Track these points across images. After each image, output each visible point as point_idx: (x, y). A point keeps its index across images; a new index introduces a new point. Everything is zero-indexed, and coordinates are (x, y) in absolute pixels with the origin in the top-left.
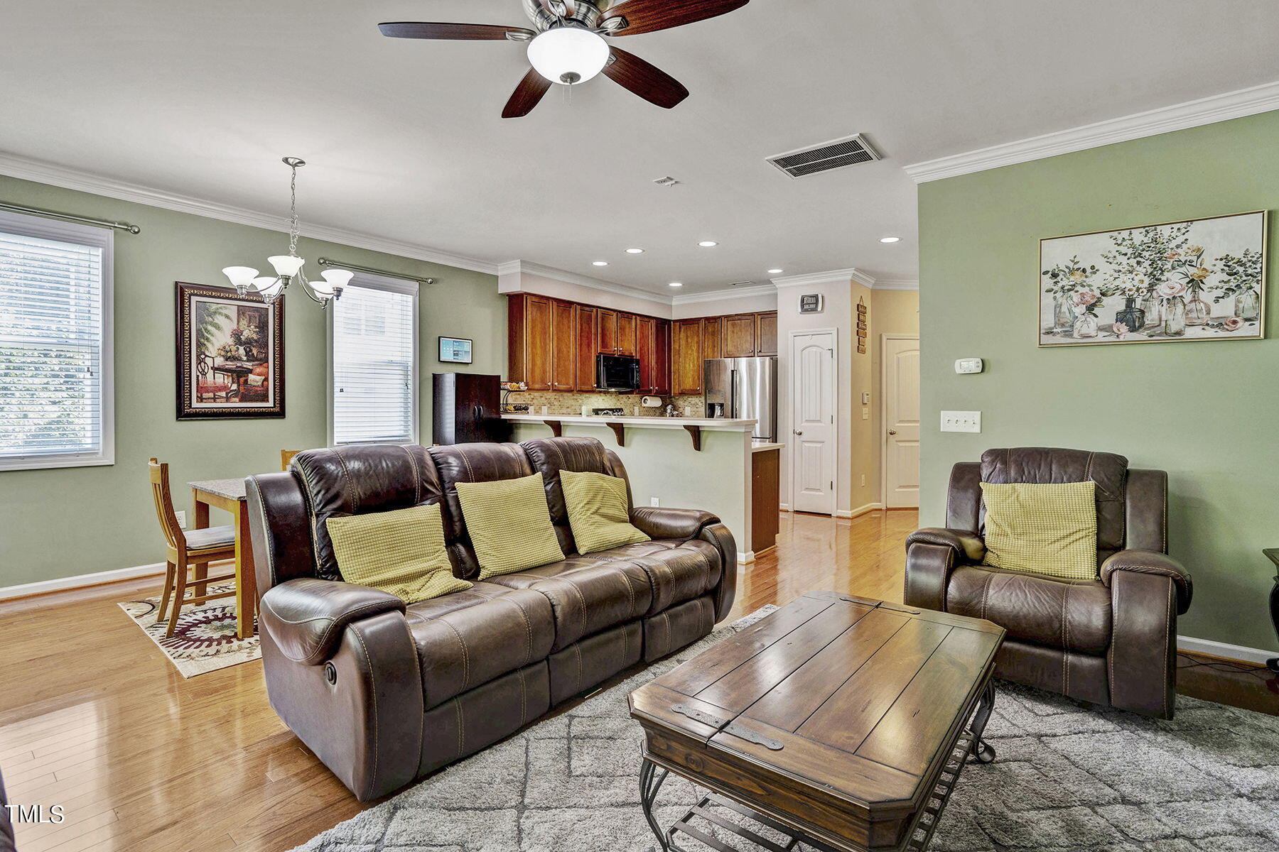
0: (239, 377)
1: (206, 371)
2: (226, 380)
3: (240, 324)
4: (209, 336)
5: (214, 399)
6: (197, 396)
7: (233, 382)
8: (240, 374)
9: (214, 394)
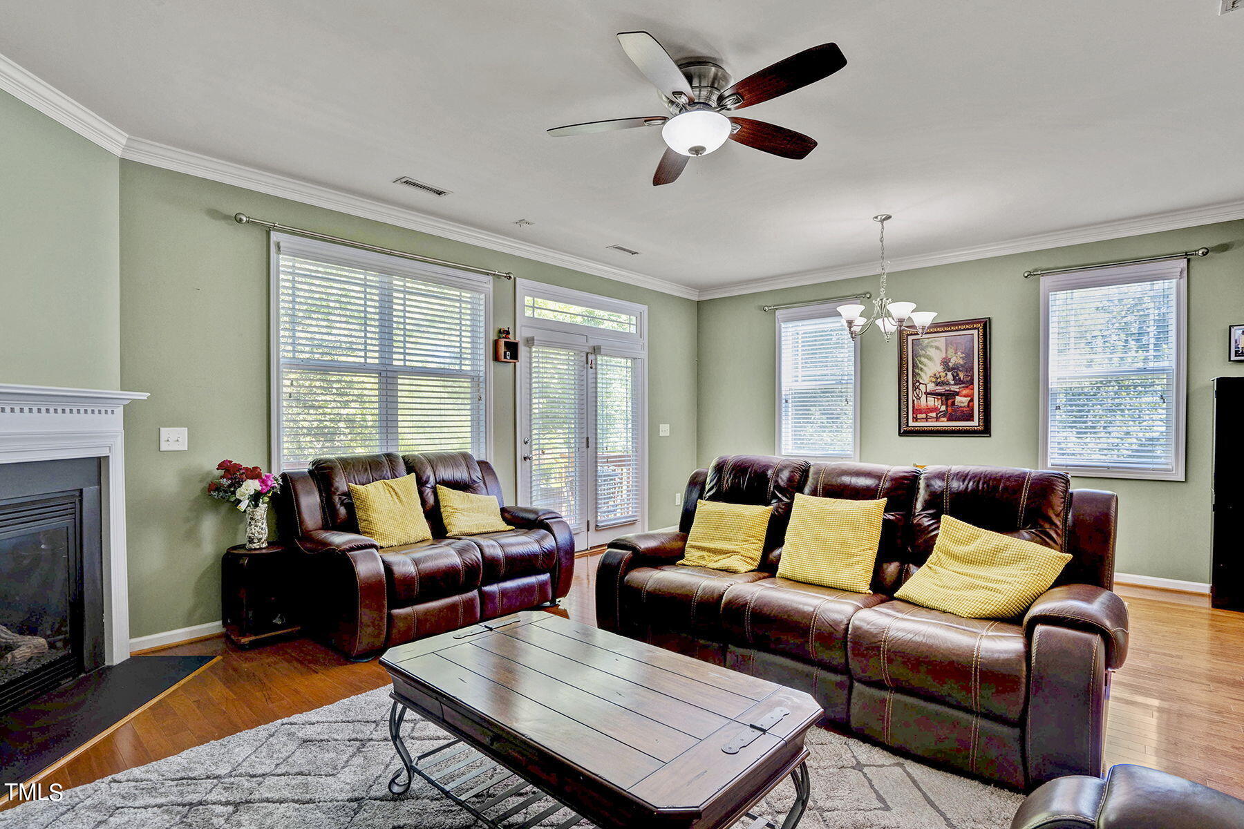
0: (947, 400)
2: (936, 403)
4: (923, 367)
5: (927, 419)
6: (913, 417)
7: (942, 405)
8: (948, 397)
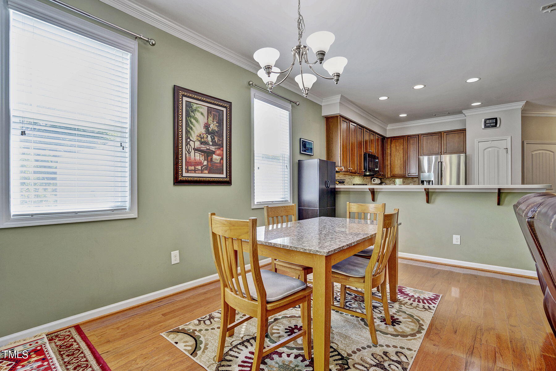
0: (208, 156)
1: (190, 151)
2: (201, 158)
3: (209, 119)
4: (192, 126)
5: (195, 171)
6: (186, 168)
7: (205, 160)
8: (208, 154)
9: (195, 167)
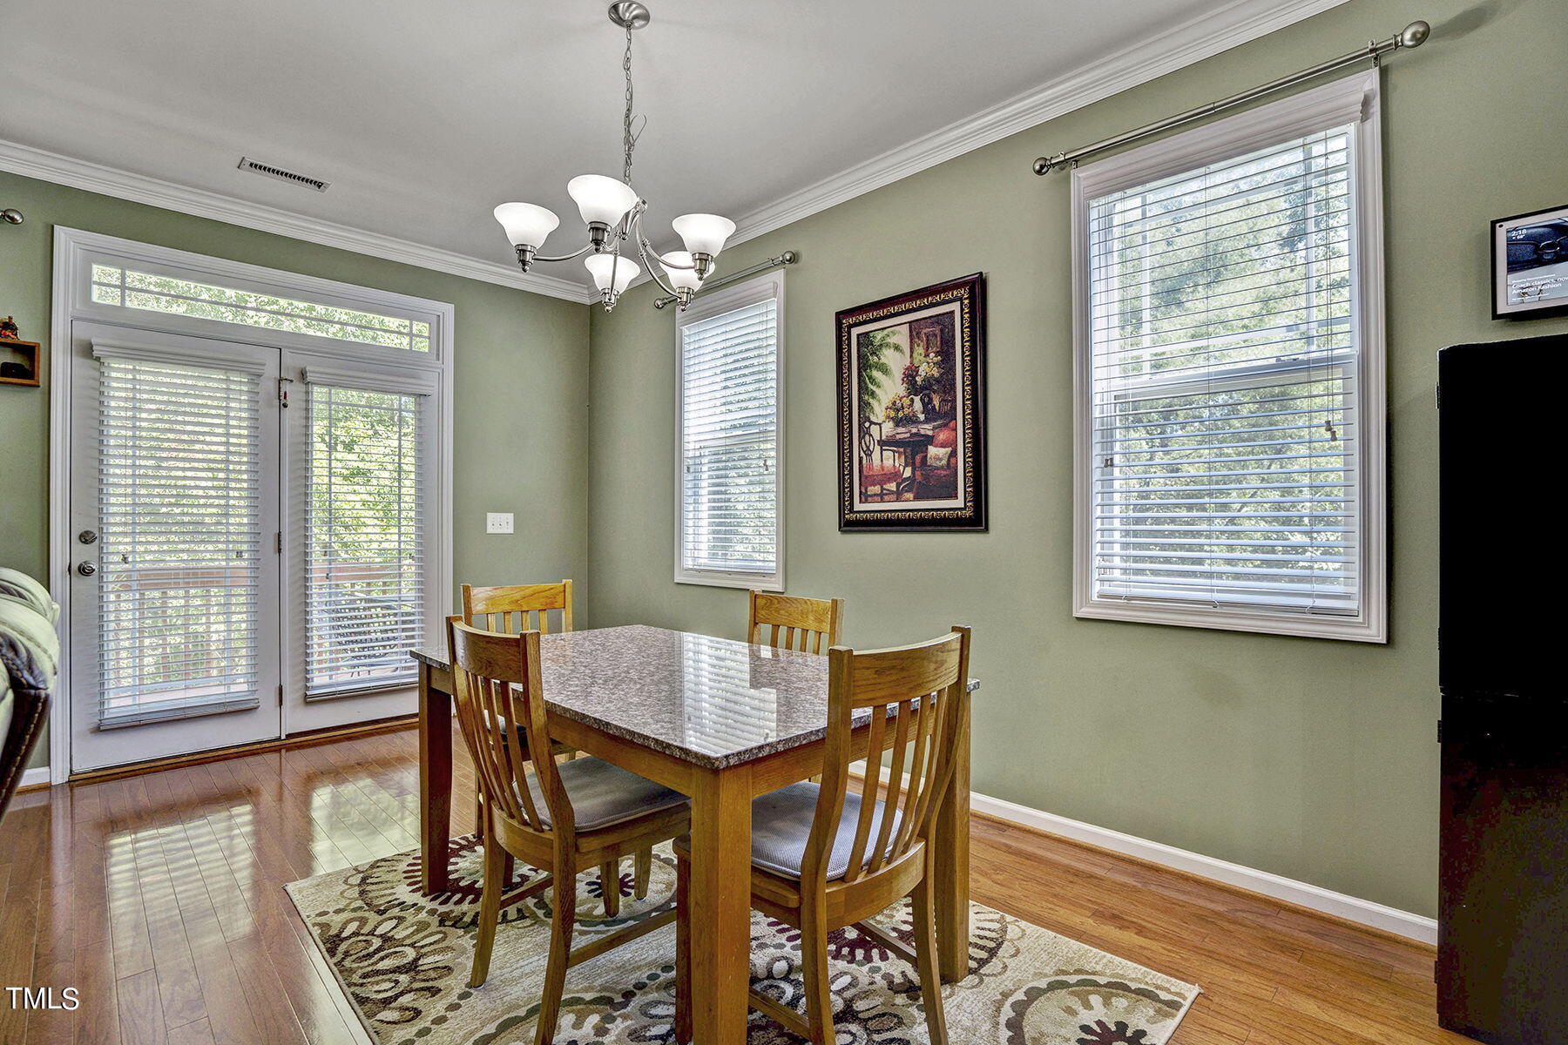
0: (914, 454)
1: (871, 448)
2: (896, 461)
4: (873, 388)
5: (881, 497)
6: (860, 491)
7: (906, 465)
8: (915, 448)
9: (882, 487)
